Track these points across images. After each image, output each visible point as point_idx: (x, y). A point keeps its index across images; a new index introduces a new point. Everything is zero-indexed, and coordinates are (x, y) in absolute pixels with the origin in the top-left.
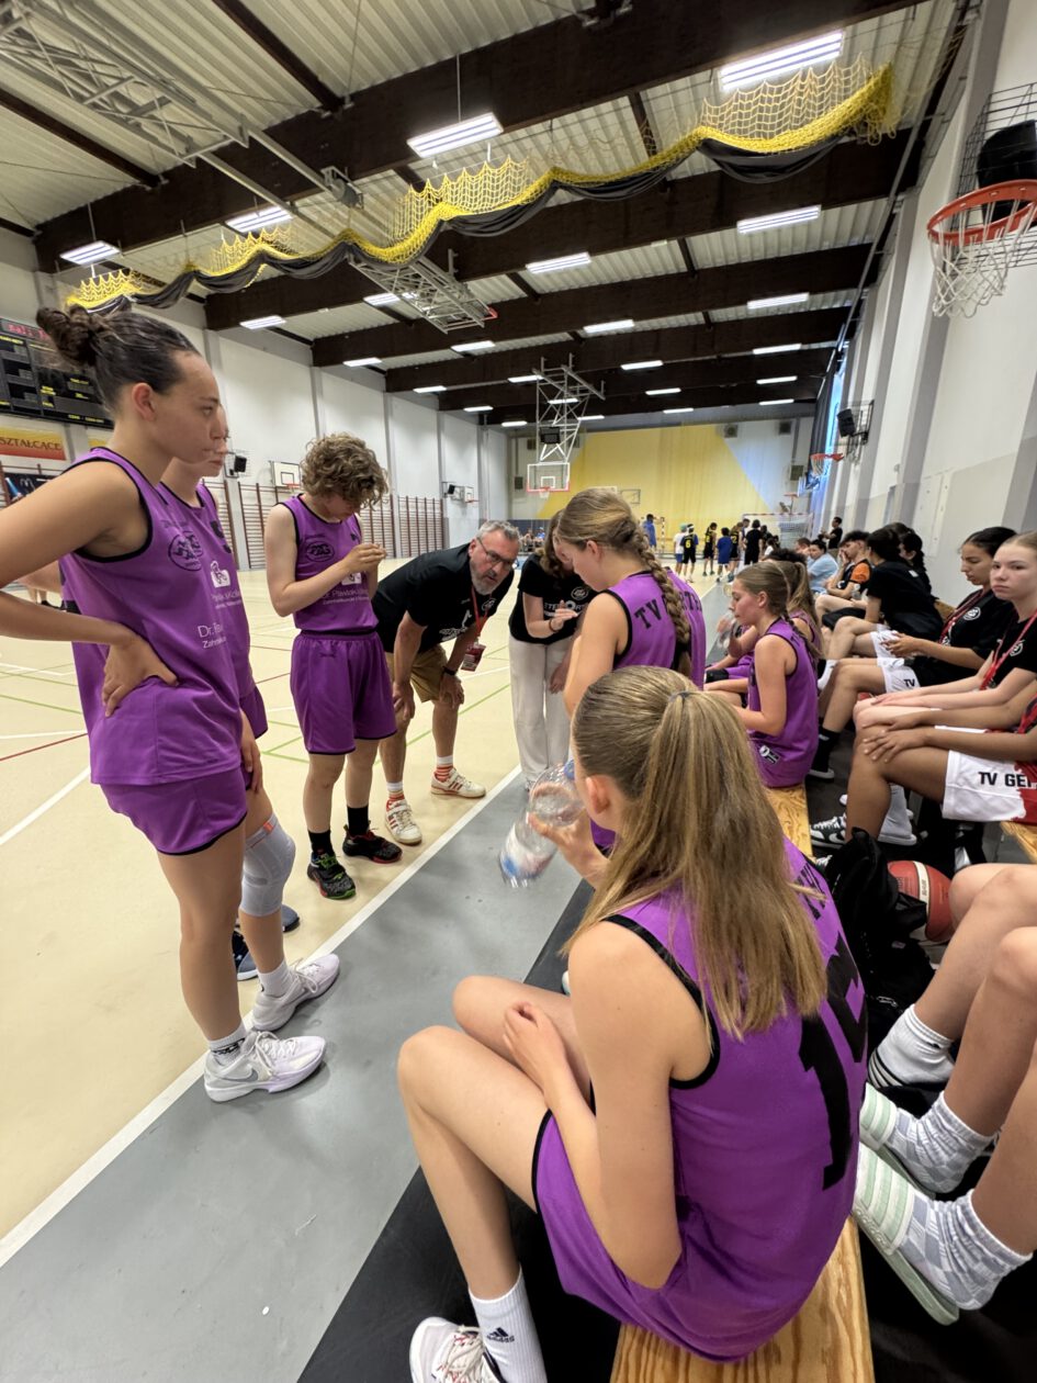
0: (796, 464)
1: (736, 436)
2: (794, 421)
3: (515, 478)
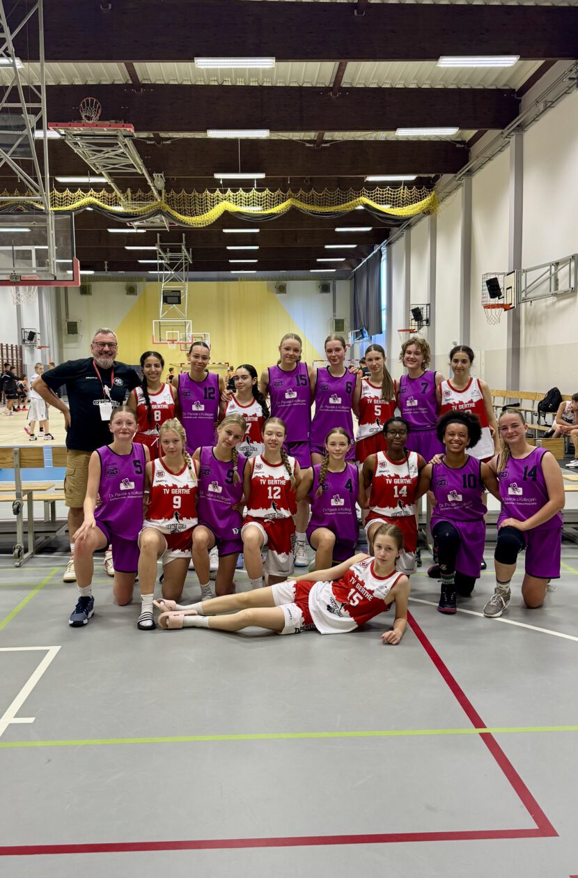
1: (285, 292)
2: (331, 282)
3: (68, 323)
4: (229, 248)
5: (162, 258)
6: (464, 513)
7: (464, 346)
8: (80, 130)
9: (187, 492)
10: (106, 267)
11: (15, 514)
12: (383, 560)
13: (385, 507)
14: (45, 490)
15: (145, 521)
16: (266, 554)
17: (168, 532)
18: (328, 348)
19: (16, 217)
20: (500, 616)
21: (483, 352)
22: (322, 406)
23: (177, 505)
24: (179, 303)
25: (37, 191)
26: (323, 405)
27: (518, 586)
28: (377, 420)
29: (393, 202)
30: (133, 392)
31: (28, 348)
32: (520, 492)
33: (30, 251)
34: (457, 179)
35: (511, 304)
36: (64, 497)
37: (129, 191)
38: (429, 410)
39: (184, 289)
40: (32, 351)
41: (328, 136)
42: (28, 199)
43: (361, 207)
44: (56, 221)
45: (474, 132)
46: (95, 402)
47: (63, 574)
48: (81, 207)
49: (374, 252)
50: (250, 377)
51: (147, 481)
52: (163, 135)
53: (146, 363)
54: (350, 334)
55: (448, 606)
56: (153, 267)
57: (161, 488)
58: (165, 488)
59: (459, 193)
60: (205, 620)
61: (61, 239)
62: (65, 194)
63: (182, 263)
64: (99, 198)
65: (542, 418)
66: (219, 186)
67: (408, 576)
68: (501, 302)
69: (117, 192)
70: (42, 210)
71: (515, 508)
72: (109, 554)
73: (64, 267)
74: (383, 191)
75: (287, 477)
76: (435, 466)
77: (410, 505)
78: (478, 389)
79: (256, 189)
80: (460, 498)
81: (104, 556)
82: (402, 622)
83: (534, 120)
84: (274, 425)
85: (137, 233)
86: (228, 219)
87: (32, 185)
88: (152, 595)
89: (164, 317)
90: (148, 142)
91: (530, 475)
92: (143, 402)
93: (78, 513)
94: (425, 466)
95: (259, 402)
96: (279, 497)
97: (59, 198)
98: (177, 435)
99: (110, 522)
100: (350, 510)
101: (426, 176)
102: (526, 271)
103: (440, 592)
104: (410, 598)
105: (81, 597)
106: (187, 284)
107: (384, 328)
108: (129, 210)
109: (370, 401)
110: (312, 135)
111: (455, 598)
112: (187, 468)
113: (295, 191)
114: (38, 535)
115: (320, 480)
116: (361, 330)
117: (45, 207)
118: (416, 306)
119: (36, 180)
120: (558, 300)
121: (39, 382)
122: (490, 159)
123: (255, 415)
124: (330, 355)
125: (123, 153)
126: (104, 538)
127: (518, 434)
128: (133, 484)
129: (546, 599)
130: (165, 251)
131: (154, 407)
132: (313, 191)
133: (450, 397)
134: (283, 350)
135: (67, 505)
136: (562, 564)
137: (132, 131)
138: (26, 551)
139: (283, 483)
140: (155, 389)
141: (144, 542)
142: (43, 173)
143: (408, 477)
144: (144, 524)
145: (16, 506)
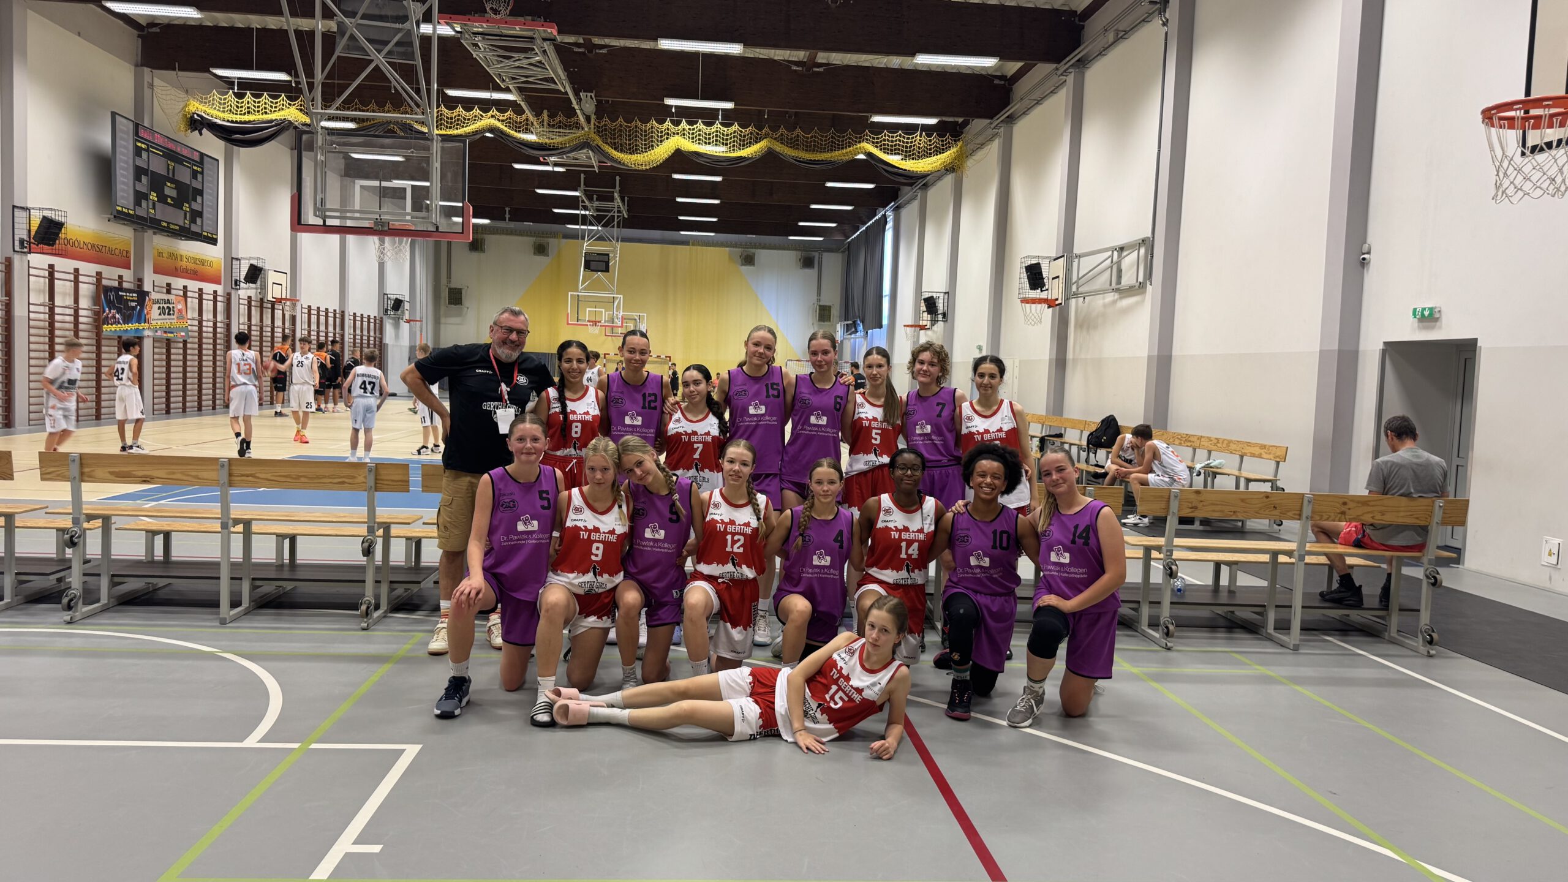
0: (822, 303)
1: (754, 265)
2: (816, 255)
3: (450, 289)
4: (679, 200)
5: (585, 208)
6: (989, 583)
7: (992, 356)
8: (482, 27)
9: (613, 538)
10: (507, 216)
11: (364, 555)
12: (875, 645)
13: (886, 569)
14: (409, 524)
15: (550, 574)
16: (716, 626)
17: (581, 592)
18: (813, 349)
19: (387, 141)
20: (1030, 726)
21: (1017, 363)
22: (800, 427)
23: (597, 555)
24: (607, 270)
25: (418, 106)
26: (802, 425)
27: (1055, 686)
28: (875, 450)
29: (906, 152)
30: (544, 394)
31: (391, 321)
32: (1066, 559)
33: (404, 189)
34: (993, 126)
35: (1057, 299)
36: (436, 534)
37: (545, 114)
38: (945, 441)
39: (615, 252)
40: (397, 326)
41: (822, 57)
42: (406, 118)
43: (861, 156)
44: (443, 148)
45: (1019, 64)
46: (487, 406)
47: (427, 644)
48: (477, 132)
49: (877, 217)
50: (704, 381)
51: (558, 517)
52: (597, 41)
53: (565, 357)
54: (838, 326)
55: (960, 710)
56: (574, 219)
57: (577, 529)
58: (582, 530)
59: (995, 147)
60: (624, 714)
61: (449, 175)
62: (456, 112)
63: (613, 217)
64: (503, 121)
65: (1092, 455)
66: (671, 115)
67: (908, 666)
68: (1044, 295)
69: (529, 115)
70: (425, 133)
71: (1059, 580)
72: (495, 619)
73: (449, 212)
74: (893, 137)
75: (754, 523)
76: (957, 515)
77: (920, 570)
78: (1010, 414)
79: (721, 123)
80: (986, 562)
81: (488, 619)
82: (897, 730)
83: (1099, 54)
84: (738, 450)
85: (553, 172)
86: (681, 160)
87: (412, 98)
88: (553, 678)
89: (585, 289)
90: (576, 50)
91: (1080, 537)
92: (557, 410)
93: (455, 560)
94: (944, 514)
95: (715, 414)
96: (741, 550)
97: (447, 118)
98: (607, 461)
99: (502, 575)
100: (837, 572)
101: (951, 119)
102: (1079, 256)
103: (950, 689)
104: (909, 697)
105: (454, 677)
106: (619, 245)
107: (885, 321)
108: (544, 140)
109: (866, 423)
110: (800, 55)
111: (969, 698)
112: (616, 506)
113: (774, 129)
114: (395, 586)
115: (800, 527)
116: (854, 323)
117: (429, 129)
118: (930, 295)
119: (418, 91)
120: (1121, 298)
121: (410, 372)
122: (1038, 102)
123: (708, 434)
124: (814, 358)
125: (540, 62)
126: (492, 595)
127: (1065, 481)
128: (535, 523)
129: (1092, 705)
130: (590, 199)
131: (572, 417)
132: (798, 131)
133: (973, 424)
134: (750, 344)
135: (440, 547)
136: (1116, 657)
137: (555, 32)
138: (377, 607)
139: (749, 531)
140: (575, 392)
141: (547, 604)
142: (428, 83)
143: (921, 531)
144: (549, 579)
145: (366, 545)
